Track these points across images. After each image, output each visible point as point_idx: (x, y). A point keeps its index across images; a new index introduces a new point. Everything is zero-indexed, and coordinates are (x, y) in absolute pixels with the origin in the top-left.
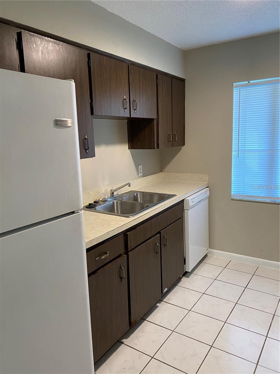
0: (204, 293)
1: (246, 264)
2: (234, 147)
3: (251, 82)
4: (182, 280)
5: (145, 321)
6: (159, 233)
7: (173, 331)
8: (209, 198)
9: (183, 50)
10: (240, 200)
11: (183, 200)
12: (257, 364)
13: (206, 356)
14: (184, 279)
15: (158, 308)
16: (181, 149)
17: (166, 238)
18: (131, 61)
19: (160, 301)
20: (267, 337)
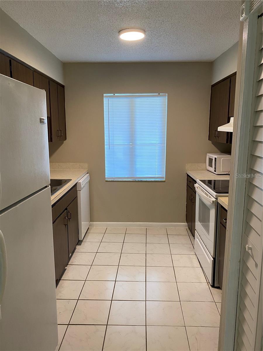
0: (97, 252)
1: (118, 228)
2: (106, 142)
3: (116, 94)
4: (76, 248)
5: (61, 280)
6: (66, 209)
7: (85, 281)
8: (89, 182)
9: (62, 62)
10: (112, 181)
11: (76, 184)
12: (146, 282)
13: (114, 287)
14: (78, 247)
15: (66, 270)
16: (63, 143)
17: (71, 213)
18: (34, 68)
19: (67, 265)
20: (146, 266)
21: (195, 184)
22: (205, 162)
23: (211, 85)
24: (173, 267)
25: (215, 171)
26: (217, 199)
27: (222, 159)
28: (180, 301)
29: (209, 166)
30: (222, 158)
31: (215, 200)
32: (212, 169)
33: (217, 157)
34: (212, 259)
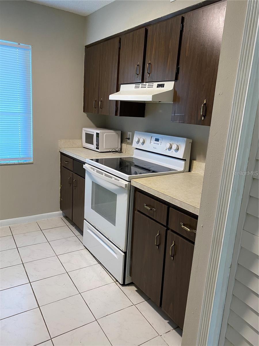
20: (30, 283)
21: (84, 165)
22: (81, 138)
23: (85, 45)
24: (67, 273)
25: (97, 148)
26: (130, 182)
27: (105, 135)
28: (96, 320)
29: (86, 142)
30: (105, 133)
31: (128, 183)
32: (94, 147)
33: (99, 132)
34: (123, 254)
